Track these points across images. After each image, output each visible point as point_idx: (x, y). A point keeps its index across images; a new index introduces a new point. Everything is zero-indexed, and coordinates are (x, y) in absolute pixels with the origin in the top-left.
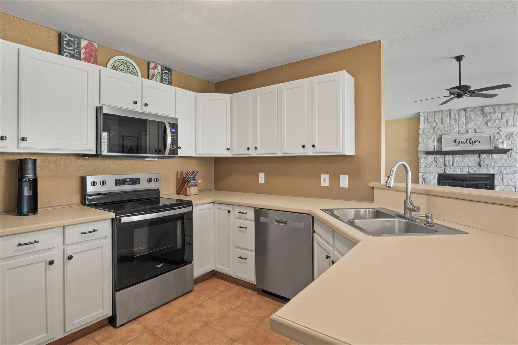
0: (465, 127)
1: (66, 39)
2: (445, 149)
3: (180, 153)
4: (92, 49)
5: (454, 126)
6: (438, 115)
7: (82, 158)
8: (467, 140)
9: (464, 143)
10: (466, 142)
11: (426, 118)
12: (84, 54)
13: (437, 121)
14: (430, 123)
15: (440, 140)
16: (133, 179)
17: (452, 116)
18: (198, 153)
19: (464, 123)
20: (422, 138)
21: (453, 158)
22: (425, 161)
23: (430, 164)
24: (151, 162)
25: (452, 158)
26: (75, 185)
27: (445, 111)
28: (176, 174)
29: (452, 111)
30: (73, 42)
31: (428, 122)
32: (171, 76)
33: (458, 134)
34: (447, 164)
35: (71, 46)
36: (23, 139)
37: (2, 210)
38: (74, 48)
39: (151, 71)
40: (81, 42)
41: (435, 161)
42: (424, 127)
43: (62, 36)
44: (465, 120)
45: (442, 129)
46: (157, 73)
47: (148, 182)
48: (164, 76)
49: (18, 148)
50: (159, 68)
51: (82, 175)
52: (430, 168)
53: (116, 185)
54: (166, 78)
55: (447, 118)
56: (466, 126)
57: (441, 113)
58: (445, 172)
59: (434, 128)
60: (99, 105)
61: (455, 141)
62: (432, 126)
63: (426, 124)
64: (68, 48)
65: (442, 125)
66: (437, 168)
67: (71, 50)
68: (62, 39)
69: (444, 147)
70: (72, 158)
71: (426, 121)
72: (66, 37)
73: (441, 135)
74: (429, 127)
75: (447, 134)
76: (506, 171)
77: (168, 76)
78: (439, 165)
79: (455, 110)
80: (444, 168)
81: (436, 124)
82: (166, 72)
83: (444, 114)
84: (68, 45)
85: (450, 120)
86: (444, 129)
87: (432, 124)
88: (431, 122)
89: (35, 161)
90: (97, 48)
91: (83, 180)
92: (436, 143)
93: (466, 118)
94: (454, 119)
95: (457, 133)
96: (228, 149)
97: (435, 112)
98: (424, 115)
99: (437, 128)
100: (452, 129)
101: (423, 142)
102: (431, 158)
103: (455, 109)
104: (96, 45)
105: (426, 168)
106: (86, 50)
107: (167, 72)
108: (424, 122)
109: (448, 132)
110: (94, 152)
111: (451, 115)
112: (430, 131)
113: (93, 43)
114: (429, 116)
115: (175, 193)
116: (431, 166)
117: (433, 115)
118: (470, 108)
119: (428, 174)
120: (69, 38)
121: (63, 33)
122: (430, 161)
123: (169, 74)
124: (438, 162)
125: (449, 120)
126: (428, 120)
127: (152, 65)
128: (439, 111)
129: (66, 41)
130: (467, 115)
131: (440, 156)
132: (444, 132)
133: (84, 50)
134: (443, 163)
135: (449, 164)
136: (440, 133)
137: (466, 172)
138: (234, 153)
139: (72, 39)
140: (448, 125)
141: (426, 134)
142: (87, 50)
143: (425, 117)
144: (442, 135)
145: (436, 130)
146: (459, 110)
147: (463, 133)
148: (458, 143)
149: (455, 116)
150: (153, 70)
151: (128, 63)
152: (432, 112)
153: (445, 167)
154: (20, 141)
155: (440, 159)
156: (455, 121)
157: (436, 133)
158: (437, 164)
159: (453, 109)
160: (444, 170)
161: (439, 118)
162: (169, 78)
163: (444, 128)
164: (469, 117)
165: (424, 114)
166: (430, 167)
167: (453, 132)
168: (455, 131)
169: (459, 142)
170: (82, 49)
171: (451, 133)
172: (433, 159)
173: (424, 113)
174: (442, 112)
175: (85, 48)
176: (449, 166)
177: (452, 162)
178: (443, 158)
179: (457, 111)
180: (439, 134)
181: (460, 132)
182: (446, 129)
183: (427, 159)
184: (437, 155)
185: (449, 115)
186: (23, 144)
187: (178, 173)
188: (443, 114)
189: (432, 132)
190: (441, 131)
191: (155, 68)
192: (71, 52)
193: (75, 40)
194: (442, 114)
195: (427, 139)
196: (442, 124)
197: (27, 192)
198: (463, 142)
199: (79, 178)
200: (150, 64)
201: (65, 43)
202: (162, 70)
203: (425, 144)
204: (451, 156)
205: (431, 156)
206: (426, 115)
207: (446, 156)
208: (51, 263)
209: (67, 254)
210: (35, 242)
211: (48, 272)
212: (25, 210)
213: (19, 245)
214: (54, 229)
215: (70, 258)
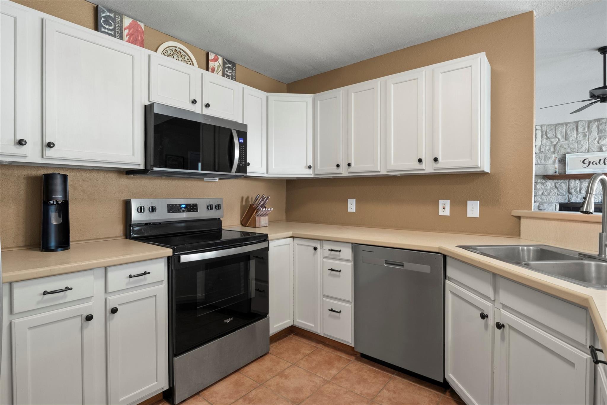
0: (597, 144)
1: (104, 15)
2: (570, 171)
4: (137, 30)
5: (582, 143)
6: (560, 129)
7: (125, 176)
8: (600, 160)
9: (596, 163)
10: (599, 163)
11: (544, 133)
12: (127, 36)
13: (559, 136)
14: (549, 139)
15: (563, 161)
16: (190, 204)
17: (580, 130)
18: (270, 172)
19: (596, 138)
20: (539, 158)
21: (581, 183)
22: (543, 187)
23: (549, 191)
24: (210, 184)
25: (579, 184)
26: (117, 211)
27: (570, 123)
28: (240, 200)
29: (580, 123)
30: (114, 20)
31: (548, 138)
32: (235, 72)
33: (588, 152)
34: (573, 191)
35: (111, 25)
36: (50, 145)
38: (115, 28)
39: (211, 64)
40: (124, 19)
41: (556, 187)
42: (542, 144)
43: (99, 10)
44: (598, 134)
45: (566, 147)
46: (218, 66)
47: (208, 209)
48: (227, 71)
49: (42, 157)
50: (220, 60)
51: (126, 198)
52: (549, 197)
53: (169, 212)
54: (229, 74)
55: (573, 131)
56: (600, 142)
57: (565, 125)
58: (569, 201)
59: (555, 146)
60: (148, 103)
61: (583, 162)
62: (552, 142)
63: (544, 141)
64: (107, 27)
65: (567, 142)
66: (559, 197)
67: (111, 30)
68: (99, 14)
69: (569, 170)
70: (113, 176)
71: (545, 137)
72: (104, 12)
73: (565, 155)
74: (548, 144)
75: (573, 152)
77: (231, 71)
78: (561, 193)
79: (584, 122)
80: (568, 196)
81: (557, 139)
82: (229, 66)
83: (570, 127)
84: (107, 22)
85: (577, 134)
86: (569, 147)
87: (552, 140)
88: (552, 138)
89: (65, 177)
90: (143, 30)
91: (127, 205)
92: (558, 164)
93: (599, 131)
94: (583, 133)
95: (587, 151)
96: (310, 167)
97: (557, 125)
98: (542, 129)
99: (559, 145)
100: (580, 146)
101: (540, 163)
102: (550, 184)
103: (585, 121)
104: (142, 25)
105: (543, 197)
106: (129, 31)
107: (230, 66)
108: (542, 138)
109: (575, 150)
110: (142, 167)
111: (579, 128)
112: (549, 149)
113: (139, 23)
114: (548, 131)
115: (239, 225)
116: (551, 194)
117: (554, 129)
118: (605, 120)
119: (546, 204)
120: (108, 14)
121: (100, 7)
122: (549, 188)
123: (232, 69)
124: (561, 189)
125: (575, 135)
126: (546, 136)
127: (211, 56)
128: (562, 124)
129: (104, 17)
130: (600, 127)
131: (562, 181)
132: (569, 150)
133: (127, 31)
134: (567, 189)
135: (575, 190)
136: (563, 151)
137: (597, 201)
138: (317, 172)
139: (112, 15)
140: (574, 141)
141: (544, 154)
142: (131, 31)
143: (542, 132)
144: (566, 155)
145: (558, 148)
146: (590, 122)
147: (595, 151)
148: (587, 164)
149: (584, 129)
150: (213, 63)
151: (182, 51)
152: (553, 125)
153: (570, 195)
154: (44, 148)
155: (563, 185)
156: (583, 136)
157: (558, 152)
158: (558, 191)
159: (582, 121)
160: (567, 199)
161: (561, 132)
162: (232, 75)
163: (568, 145)
164: (604, 131)
165: (542, 128)
166: (549, 195)
167: (581, 150)
168: (584, 148)
169: (590, 162)
170: (125, 29)
171: (578, 151)
172: (553, 184)
173: (542, 126)
174: (566, 124)
175: (129, 28)
176: (575, 193)
177: (578, 189)
178: (567, 183)
179: (587, 123)
180: (562, 153)
181: (590, 150)
182: (572, 146)
183: (545, 185)
184: (559, 180)
185: (575, 129)
186: (49, 153)
187: (242, 198)
188: (568, 127)
189: (552, 150)
190: (565, 149)
191: (216, 60)
192: (110, 32)
193: (115, 17)
194: (566, 127)
195: (545, 160)
196: (566, 139)
197: (54, 219)
198: (594, 163)
199: (121, 202)
200: (210, 55)
201: (103, 19)
202: (224, 63)
203: (542, 166)
204: (578, 182)
205: (551, 181)
206: (544, 128)
207: (571, 181)
208: (89, 318)
209: (110, 306)
210: (67, 289)
211: (85, 331)
212: (53, 243)
213: (45, 293)
214: (92, 271)
215: (114, 311)
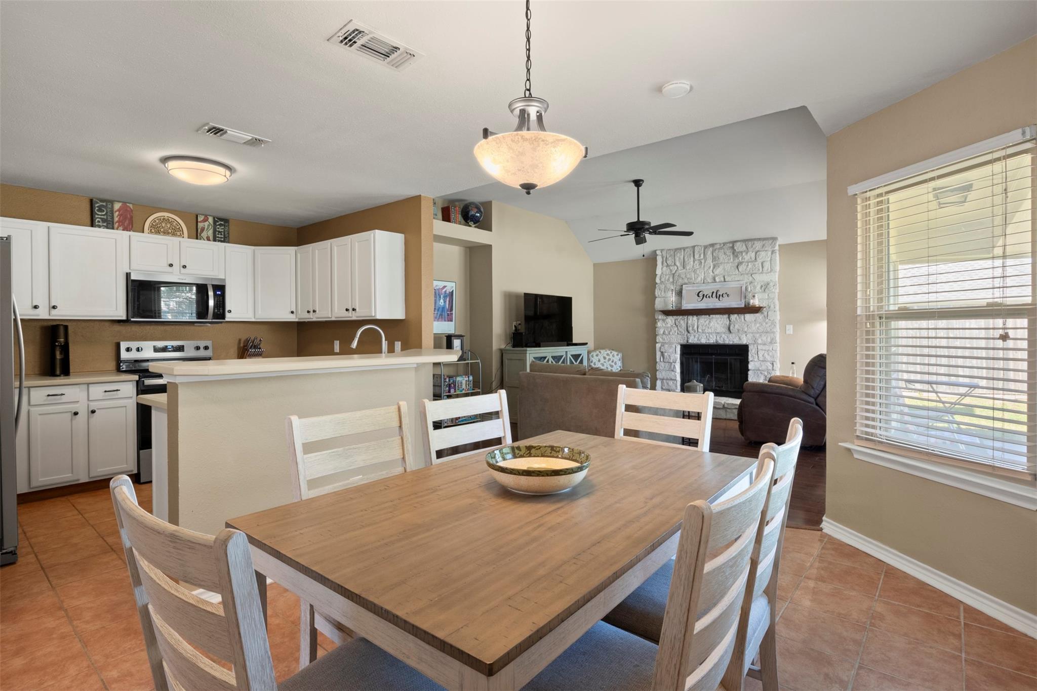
0: (712, 273)
1: (98, 205)
2: (686, 306)
3: (229, 317)
4: (126, 210)
5: (698, 272)
6: (678, 255)
7: (117, 324)
8: (713, 292)
9: (709, 297)
10: (712, 296)
11: (665, 259)
12: (117, 217)
13: (678, 264)
14: (669, 266)
15: (680, 293)
16: (176, 346)
17: (697, 257)
18: (257, 317)
19: (710, 267)
20: (660, 290)
21: (698, 319)
22: (664, 325)
23: (669, 330)
24: (203, 327)
25: (696, 321)
26: (109, 351)
27: (687, 248)
28: (237, 342)
29: (696, 248)
30: (106, 207)
31: (668, 266)
32: (229, 228)
33: (704, 283)
34: (690, 329)
35: (104, 211)
36: (54, 307)
37: (37, 373)
38: (107, 213)
39: (200, 225)
40: (114, 205)
41: (676, 324)
42: (662, 273)
43: (93, 202)
44: (712, 262)
45: (683, 276)
46: (208, 226)
47: (195, 349)
48: (218, 228)
49: (50, 315)
50: (211, 220)
51: (117, 341)
52: (669, 336)
53: (155, 352)
54: (221, 230)
55: (690, 258)
56: (714, 271)
57: (683, 251)
58: (687, 342)
59: (674, 274)
60: (128, 271)
61: (698, 295)
62: (671, 271)
63: (665, 268)
64: (100, 214)
65: (684, 270)
66: (679, 336)
67: (104, 215)
68: (93, 205)
69: (686, 304)
70: (107, 324)
71: (665, 264)
72: (97, 203)
73: (682, 286)
74: (668, 273)
75: (689, 283)
76: (762, 340)
77: (223, 227)
78: (680, 331)
79: (700, 248)
80: (687, 335)
81: (676, 268)
82: (220, 224)
83: (687, 253)
84: (100, 210)
85: (694, 262)
86: (686, 276)
87: (671, 268)
88: (671, 266)
89: (66, 327)
90: (132, 208)
91: (117, 346)
92: (675, 297)
93: (714, 259)
94: (699, 260)
95: (702, 282)
96: (292, 312)
97: (676, 250)
98: (662, 255)
99: (677, 274)
100: (696, 276)
101: (660, 296)
102: (670, 320)
103: (701, 246)
104: (131, 206)
105: (664, 336)
106: (119, 212)
107: (222, 223)
108: (662, 265)
109: (691, 281)
110: (124, 318)
111: (695, 254)
112: (669, 279)
113: (128, 204)
114: (668, 256)
116: (671, 334)
117: (673, 255)
118: (719, 245)
119: (667, 346)
120: (101, 204)
121: (94, 200)
122: (669, 325)
123: (224, 226)
124: (680, 326)
125: (692, 263)
126: (666, 262)
127: (200, 218)
128: (680, 249)
129: (97, 207)
130: (714, 254)
131: (681, 317)
132: (686, 281)
133: (117, 213)
134: (686, 328)
135: (693, 329)
136: (681, 281)
137: (712, 342)
138: (298, 316)
139: (104, 204)
140: (690, 270)
141: (664, 284)
142: (121, 212)
143: (663, 258)
144: (684, 286)
145: (676, 277)
146: (706, 247)
147: (710, 282)
148: (702, 298)
149: (700, 255)
150: (203, 223)
151: (170, 219)
152: (672, 250)
153: (689, 334)
154: (51, 309)
155: (682, 322)
156: (699, 264)
157: (676, 282)
158: (678, 329)
159: (698, 246)
160: (686, 339)
161: (680, 258)
162: (224, 230)
163: (685, 274)
164: (717, 259)
165: (662, 253)
166: (670, 334)
167: (697, 281)
168: (699, 279)
169: (704, 295)
170: (116, 212)
171: (695, 282)
172: (674, 321)
173: (662, 251)
174: (684, 249)
175: (119, 210)
176: (693, 332)
177: (696, 327)
178: (686, 320)
179: (703, 249)
180: (679, 284)
181: (705, 281)
182: (688, 276)
183: (665, 322)
184: (678, 316)
185: (692, 255)
186: (54, 312)
187: (240, 340)
188: (685, 253)
189: (671, 280)
190: (683, 279)
191: (206, 220)
192: (103, 217)
193: (107, 205)
194: (684, 253)
195: (665, 292)
196: (684, 268)
197: (58, 356)
198: (707, 296)
199: (114, 344)
200: (199, 217)
201: (97, 208)
202: (215, 222)
203: (663, 299)
204: (695, 318)
205: (671, 317)
206: (664, 253)
207: (689, 317)
208: (76, 414)
209: (91, 409)
210: (62, 394)
211: (73, 422)
212: (58, 372)
213: (48, 395)
214: (78, 386)
215: (93, 412)
